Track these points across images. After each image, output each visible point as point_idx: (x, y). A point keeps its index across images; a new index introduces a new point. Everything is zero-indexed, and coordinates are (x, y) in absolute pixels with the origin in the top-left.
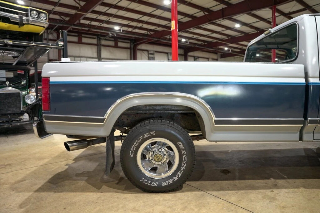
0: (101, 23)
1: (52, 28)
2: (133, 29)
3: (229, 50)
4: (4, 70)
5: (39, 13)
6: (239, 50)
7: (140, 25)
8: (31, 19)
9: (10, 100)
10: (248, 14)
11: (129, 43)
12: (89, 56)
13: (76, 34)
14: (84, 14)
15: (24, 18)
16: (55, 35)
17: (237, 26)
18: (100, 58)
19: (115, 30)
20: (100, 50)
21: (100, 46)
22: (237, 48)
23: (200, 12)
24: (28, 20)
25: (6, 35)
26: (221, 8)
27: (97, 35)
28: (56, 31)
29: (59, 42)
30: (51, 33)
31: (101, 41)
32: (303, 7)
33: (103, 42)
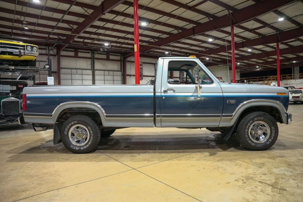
0: (93, 41)
1: (53, 46)
2: (121, 45)
3: (210, 60)
4: (9, 85)
5: (32, 47)
6: (220, 60)
7: (126, 41)
8: (26, 52)
9: (12, 106)
10: (217, 31)
11: (119, 56)
12: (84, 67)
13: (73, 50)
14: (76, 35)
15: (22, 51)
16: (55, 51)
17: (210, 40)
18: (94, 69)
19: (105, 46)
20: (94, 63)
21: (94, 59)
22: (218, 58)
23: (174, 30)
24: (24, 53)
25: (11, 62)
26: (192, 27)
27: (91, 50)
28: (56, 48)
29: (46, 66)
30: (52, 50)
31: (95, 55)
32: (262, 25)
33: (97, 56)
